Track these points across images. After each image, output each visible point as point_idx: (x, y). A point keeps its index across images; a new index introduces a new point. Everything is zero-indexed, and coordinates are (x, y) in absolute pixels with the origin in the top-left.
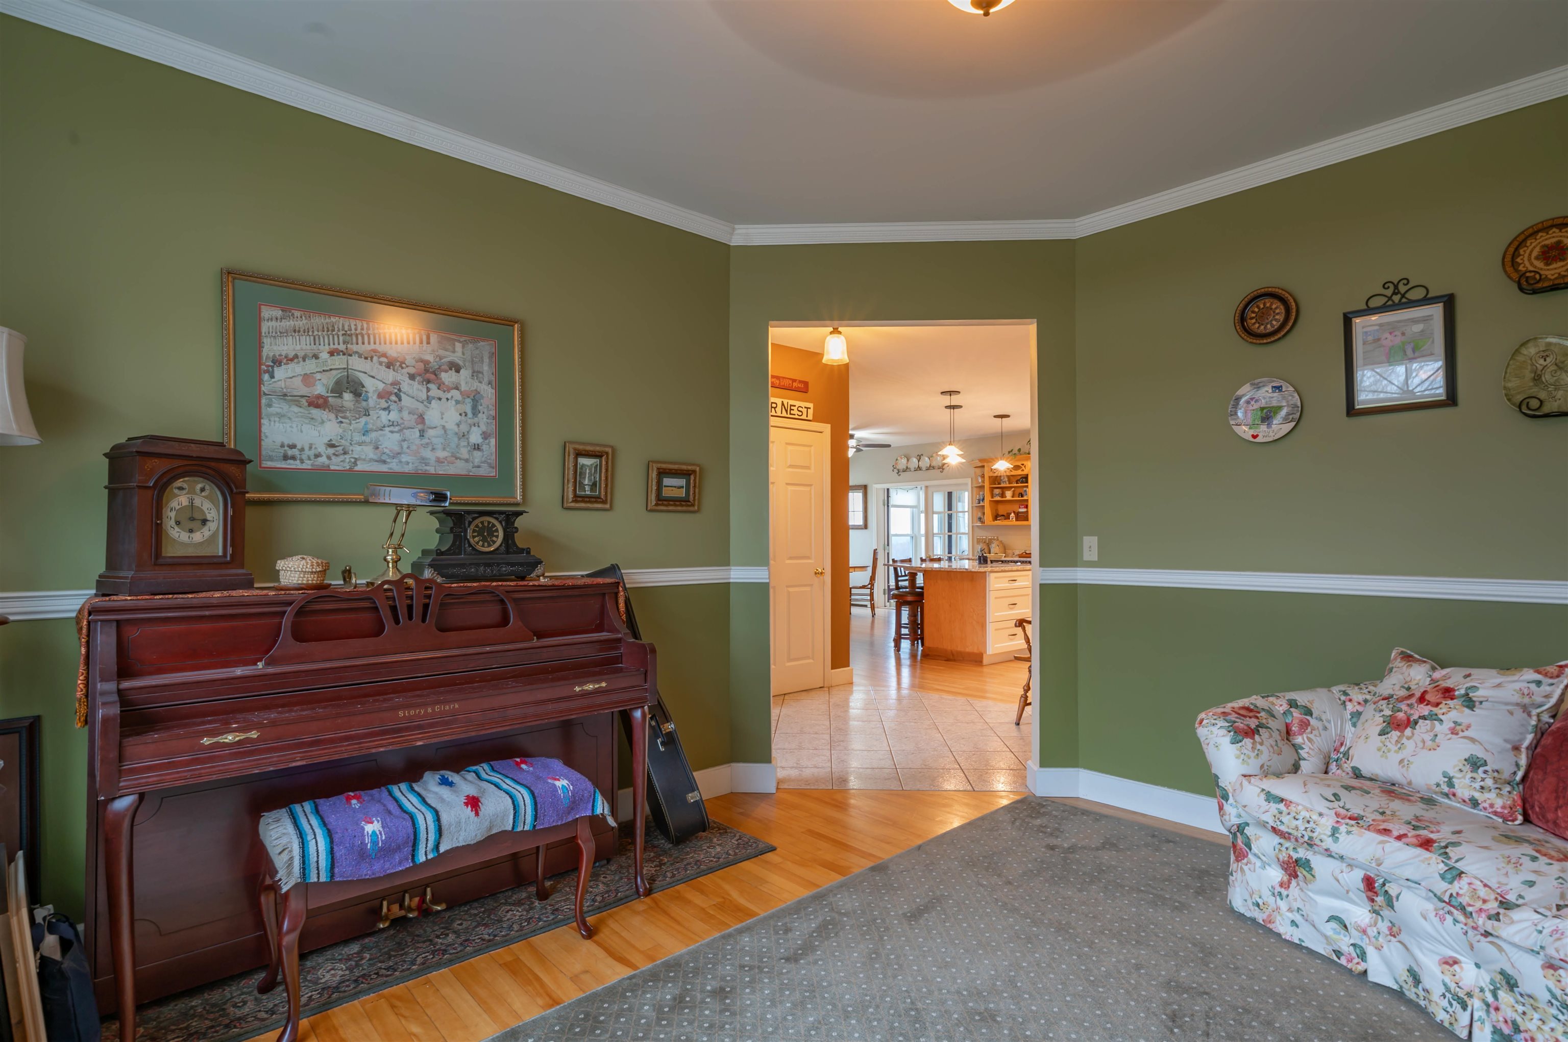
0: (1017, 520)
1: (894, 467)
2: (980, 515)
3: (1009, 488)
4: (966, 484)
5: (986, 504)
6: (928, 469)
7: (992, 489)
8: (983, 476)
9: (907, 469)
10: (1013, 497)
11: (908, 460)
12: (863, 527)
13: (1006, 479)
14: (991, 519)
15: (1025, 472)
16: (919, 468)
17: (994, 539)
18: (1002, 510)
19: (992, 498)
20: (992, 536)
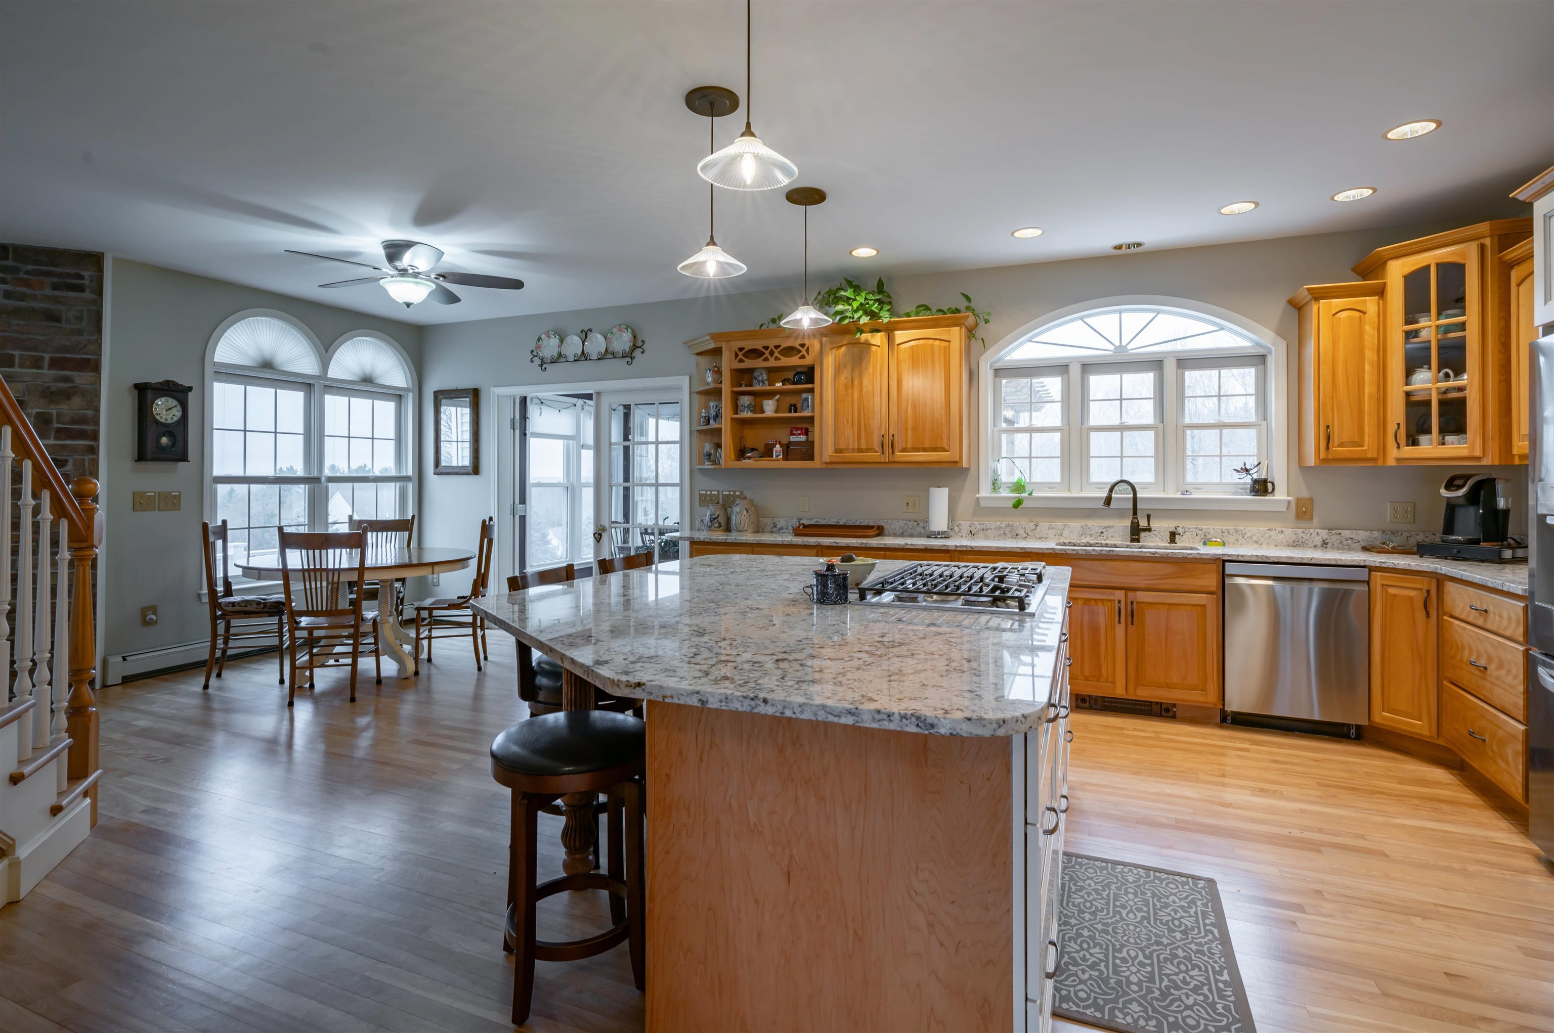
0: (786, 458)
1: (532, 351)
2: (708, 447)
3: (770, 394)
4: (679, 388)
5: (725, 425)
6: (601, 358)
7: (736, 395)
8: (718, 372)
9: (559, 358)
10: (776, 412)
11: (562, 341)
12: (470, 470)
13: (765, 377)
14: (733, 456)
15: (808, 361)
16: (584, 356)
17: (735, 496)
18: (754, 437)
19: (736, 412)
20: (734, 492)
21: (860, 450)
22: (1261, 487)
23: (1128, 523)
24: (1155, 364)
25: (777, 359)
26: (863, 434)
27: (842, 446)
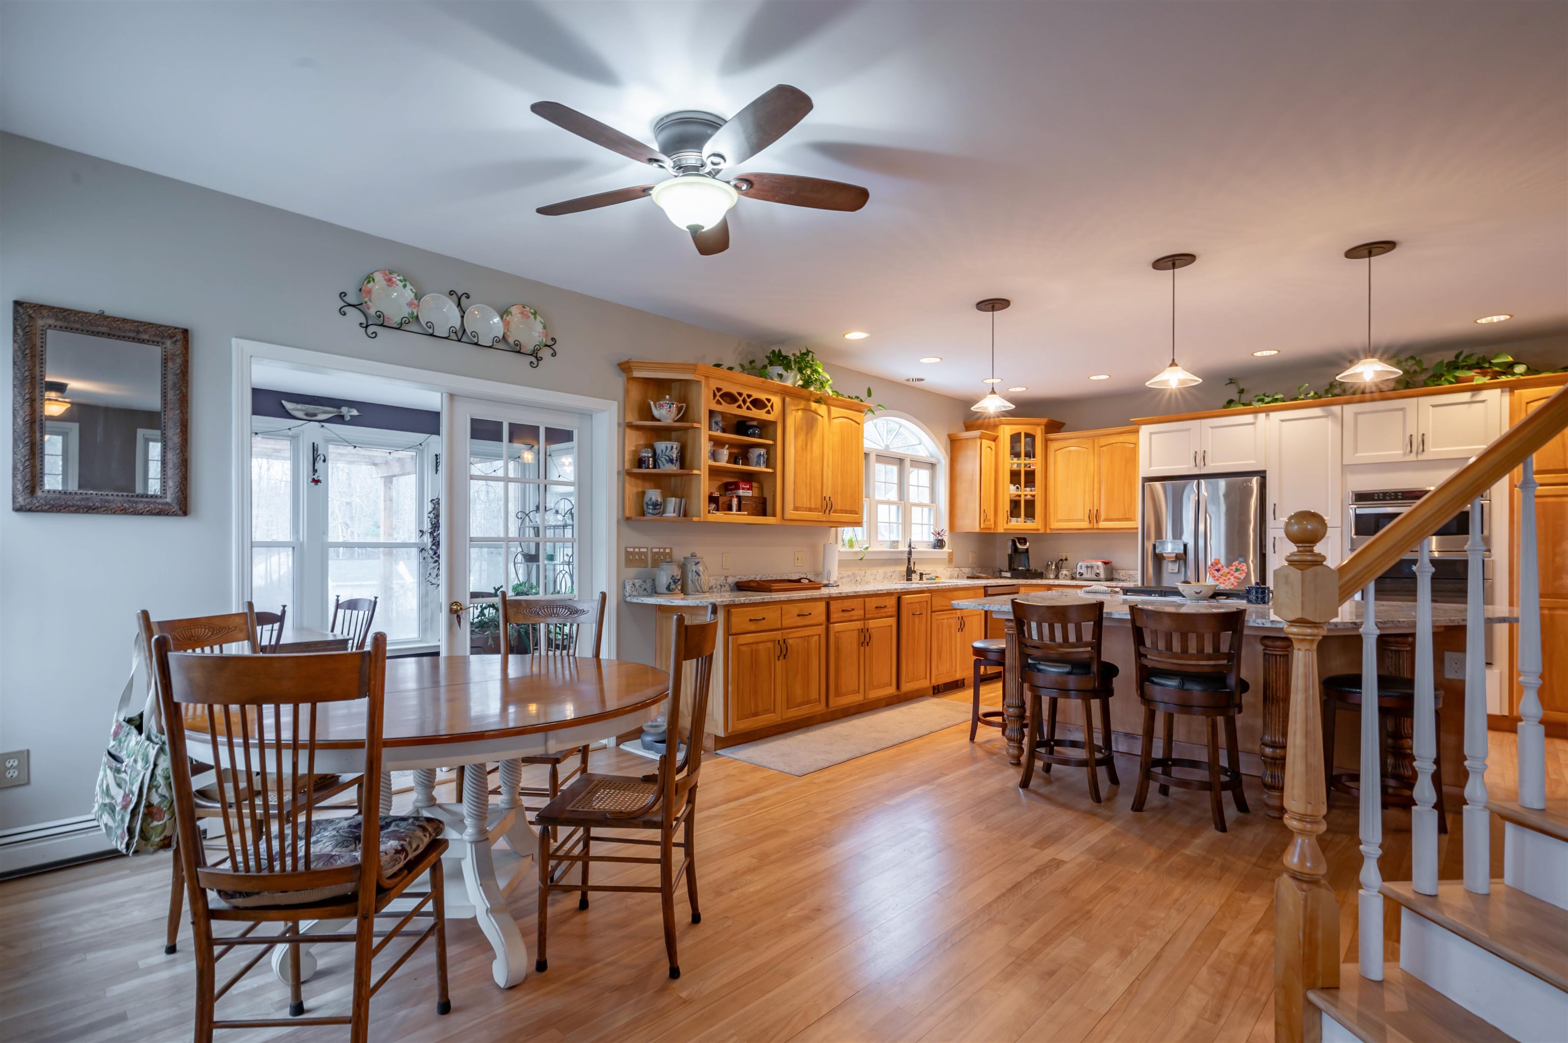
5: (704, 472)
11: (418, 297)
15: (772, 417)
20: (665, 549)
21: (810, 510)
22: (940, 544)
23: (905, 569)
24: (900, 461)
25: (748, 408)
26: (813, 495)
27: (799, 505)
